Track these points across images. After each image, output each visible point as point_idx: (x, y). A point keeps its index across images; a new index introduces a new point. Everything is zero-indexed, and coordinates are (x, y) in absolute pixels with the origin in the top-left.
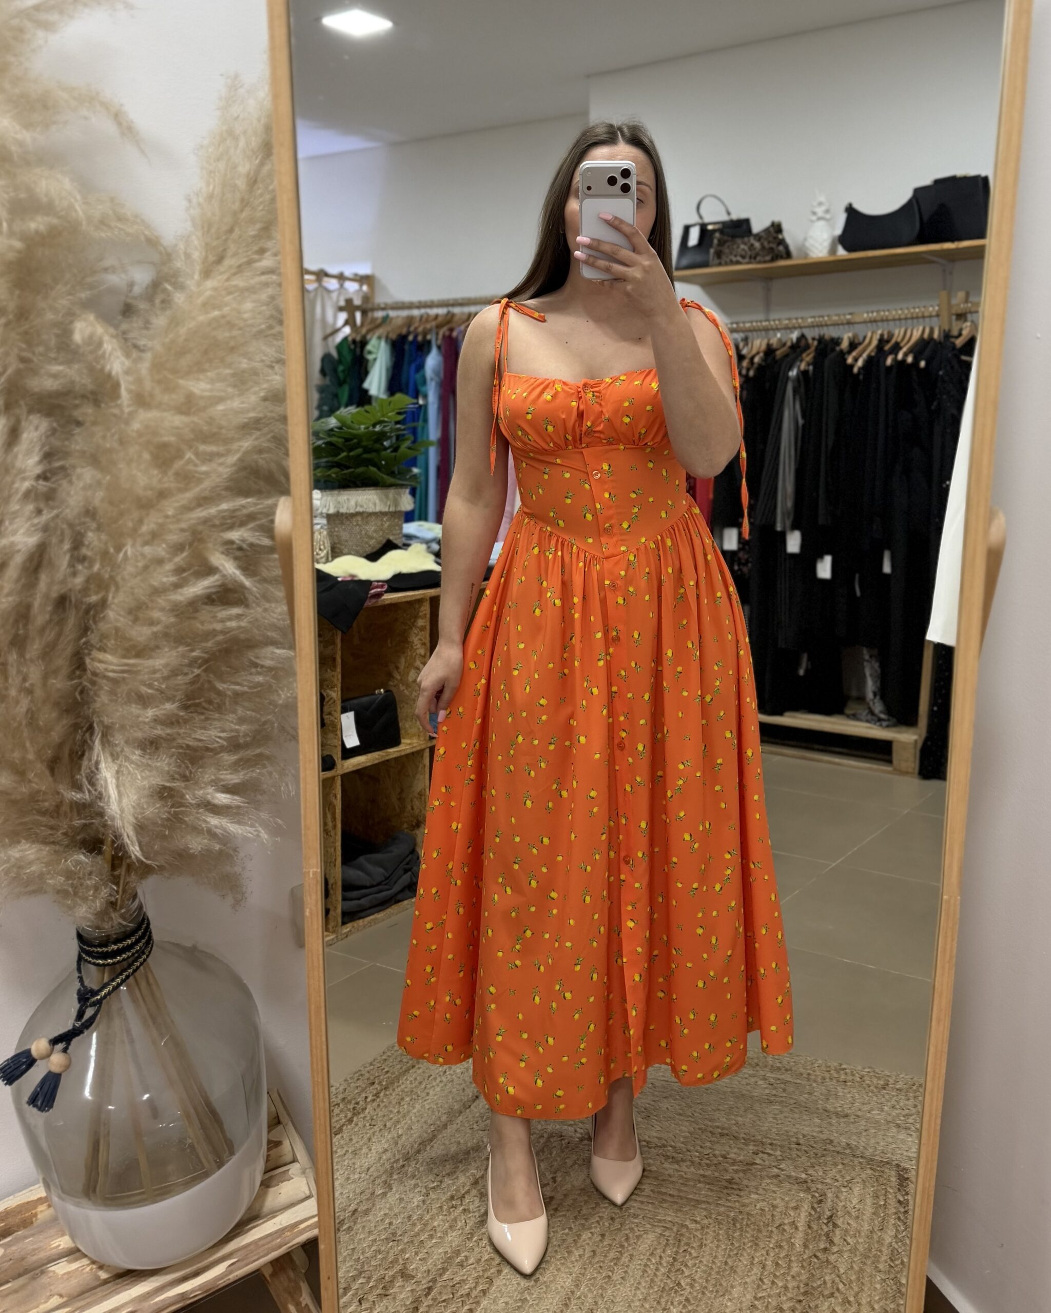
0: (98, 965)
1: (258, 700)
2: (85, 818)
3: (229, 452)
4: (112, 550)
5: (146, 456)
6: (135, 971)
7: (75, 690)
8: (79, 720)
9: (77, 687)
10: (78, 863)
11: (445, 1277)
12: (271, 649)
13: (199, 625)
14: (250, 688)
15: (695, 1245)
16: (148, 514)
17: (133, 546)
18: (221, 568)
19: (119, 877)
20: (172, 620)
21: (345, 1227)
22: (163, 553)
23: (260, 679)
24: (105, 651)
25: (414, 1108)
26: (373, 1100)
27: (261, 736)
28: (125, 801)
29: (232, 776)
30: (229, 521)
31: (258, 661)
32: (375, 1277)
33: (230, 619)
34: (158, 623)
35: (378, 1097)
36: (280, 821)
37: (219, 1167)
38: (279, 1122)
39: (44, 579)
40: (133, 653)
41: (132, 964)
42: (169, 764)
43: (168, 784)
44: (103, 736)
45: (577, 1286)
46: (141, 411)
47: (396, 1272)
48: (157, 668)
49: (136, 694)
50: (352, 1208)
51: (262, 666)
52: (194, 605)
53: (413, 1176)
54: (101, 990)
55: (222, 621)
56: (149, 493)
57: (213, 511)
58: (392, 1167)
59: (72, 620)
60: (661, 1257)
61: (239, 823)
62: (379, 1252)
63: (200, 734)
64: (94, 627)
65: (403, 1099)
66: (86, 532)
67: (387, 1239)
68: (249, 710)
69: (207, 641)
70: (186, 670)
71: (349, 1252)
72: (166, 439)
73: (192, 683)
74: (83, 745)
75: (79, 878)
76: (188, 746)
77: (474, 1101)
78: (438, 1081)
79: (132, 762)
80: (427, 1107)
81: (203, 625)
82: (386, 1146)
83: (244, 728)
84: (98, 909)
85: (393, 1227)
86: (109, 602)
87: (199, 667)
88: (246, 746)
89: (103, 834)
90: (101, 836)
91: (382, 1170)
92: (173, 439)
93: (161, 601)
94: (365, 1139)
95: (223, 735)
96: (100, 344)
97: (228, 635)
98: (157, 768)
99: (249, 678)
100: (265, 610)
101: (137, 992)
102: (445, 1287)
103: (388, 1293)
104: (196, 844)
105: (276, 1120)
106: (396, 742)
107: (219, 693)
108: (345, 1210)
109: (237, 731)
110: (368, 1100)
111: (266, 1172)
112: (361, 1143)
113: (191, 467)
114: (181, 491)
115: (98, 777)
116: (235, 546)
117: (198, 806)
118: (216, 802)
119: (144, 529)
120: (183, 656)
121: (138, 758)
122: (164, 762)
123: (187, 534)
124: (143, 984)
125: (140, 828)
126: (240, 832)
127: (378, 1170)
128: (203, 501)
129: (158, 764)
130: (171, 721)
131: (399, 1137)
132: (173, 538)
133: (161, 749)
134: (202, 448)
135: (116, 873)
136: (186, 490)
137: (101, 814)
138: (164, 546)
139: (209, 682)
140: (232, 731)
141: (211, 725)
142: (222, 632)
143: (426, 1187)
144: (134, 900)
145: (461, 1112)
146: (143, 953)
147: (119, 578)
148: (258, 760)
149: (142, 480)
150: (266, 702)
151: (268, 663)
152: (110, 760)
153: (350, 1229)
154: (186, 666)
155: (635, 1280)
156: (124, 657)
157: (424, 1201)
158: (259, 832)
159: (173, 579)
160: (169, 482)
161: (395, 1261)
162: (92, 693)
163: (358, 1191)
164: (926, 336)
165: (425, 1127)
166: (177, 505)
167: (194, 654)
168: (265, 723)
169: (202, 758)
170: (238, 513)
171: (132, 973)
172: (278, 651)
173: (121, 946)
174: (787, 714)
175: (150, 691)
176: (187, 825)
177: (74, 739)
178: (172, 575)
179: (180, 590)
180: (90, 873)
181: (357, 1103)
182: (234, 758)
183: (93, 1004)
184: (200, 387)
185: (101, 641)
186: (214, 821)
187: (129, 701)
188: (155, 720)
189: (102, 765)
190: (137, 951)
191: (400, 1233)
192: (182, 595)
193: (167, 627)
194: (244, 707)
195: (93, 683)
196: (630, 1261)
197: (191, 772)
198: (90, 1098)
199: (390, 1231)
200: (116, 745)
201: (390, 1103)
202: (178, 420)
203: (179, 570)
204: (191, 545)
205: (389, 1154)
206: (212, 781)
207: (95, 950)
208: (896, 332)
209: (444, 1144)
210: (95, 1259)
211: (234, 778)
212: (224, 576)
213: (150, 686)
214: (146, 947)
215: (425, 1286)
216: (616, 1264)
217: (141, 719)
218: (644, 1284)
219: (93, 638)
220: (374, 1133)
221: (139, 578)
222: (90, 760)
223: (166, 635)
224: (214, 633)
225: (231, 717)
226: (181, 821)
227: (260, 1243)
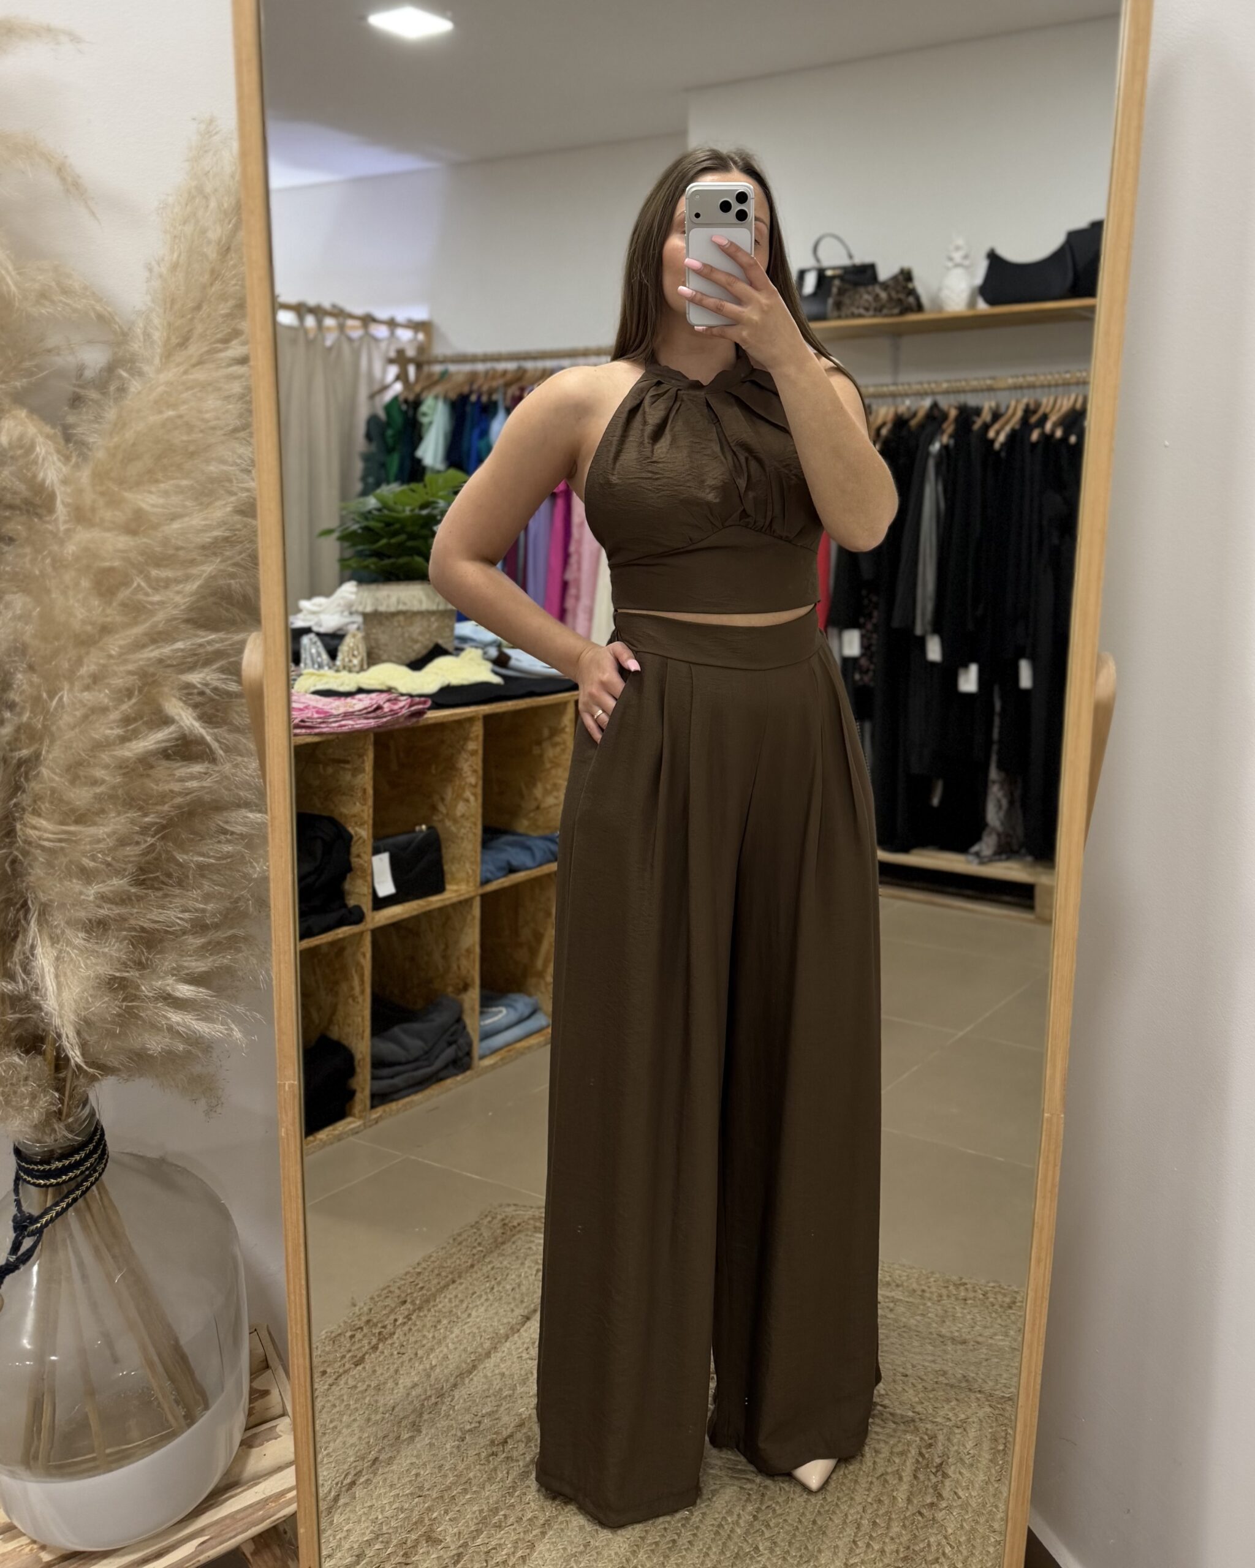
0: (39, 1185)
1: (228, 872)
2: (20, 1012)
3: (188, 578)
4: (45, 695)
5: (85, 583)
6: (84, 1193)
7: (6, 860)
8: (12, 895)
9: (7, 857)
10: (11, 1066)
11: (479, 1541)
12: (244, 812)
13: (155, 787)
14: (218, 859)
15: (780, 1500)
16: (88, 653)
17: (71, 690)
18: (177, 718)
19: (64, 1080)
20: (119, 779)
21: (362, 1480)
22: (106, 700)
23: (228, 848)
24: (39, 815)
25: (452, 1332)
26: (404, 1324)
27: (233, 915)
28: (66, 995)
29: (199, 963)
30: (189, 660)
31: (227, 827)
32: (395, 1542)
33: (192, 777)
34: (101, 784)
35: (410, 1319)
36: (258, 1016)
37: (189, 1426)
38: (267, 1367)
40: (73, 818)
41: (81, 1185)
42: (120, 951)
43: (118, 974)
44: (39, 915)
45: (634, 1553)
46: (79, 528)
47: (420, 1536)
48: (100, 837)
49: (77, 866)
50: (371, 1457)
51: (232, 833)
52: (145, 762)
53: (447, 1416)
54: (41, 1216)
55: (182, 780)
56: (89, 628)
57: (166, 650)
58: (423, 1405)
60: (739, 1515)
61: (207, 1019)
62: (402, 1510)
63: (156, 915)
64: (26, 785)
65: (439, 1321)
66: (14, 673)
67: (411, 1494)
68: (218, 885)
69: (164, 803)
70: (137, 838)
71: (365, 1510)
72: (107, 564)
73: (144, 854)
74: (16, 926)
75: (12, 1084)
76: (143, 929)
77: (523, 1324)
78: (483, 1300)
79: (75, 947)
80: (468, 1331)
81: (158, 785)
82: (416, 1379)
83: (210, 907)
84: (36, 1122)
85: (420, 1479)
86: (42, 758)
87: (153, 836)
88: (217, 926)
89: (44, 1030)
90: (40, 1033)
91: (411, 1408)
92: (116, 564)
93: (105, 757)
94: (392, 1370)
95: (186, 915)
96: (31, 448)
97: (188, 797)
98: (105, 954)
99: (217, 847)
100: (236, 766)
101: (88, 1217)
102: (478, 1553)
103: (408, 1561)
104: (155, 1044)
105: (264, 1364)
106: (439, 888)
107: (180, 865)
108: (363, 1459)
109: (204, 911)
110: (398, 1323)
111: (247, 1429)
112: (386, 1376)
113: (141, 597)
114: (126, 626)
115: (34, 964)
116: (195, 691)
117: (157, 999)
118: (178, 994)
119: (83, 671)
120: (133, 822)
121: (82, 942)
122: (114, 948)
123: (136, 677)
124: (95, 1207)
125: (85, 1025)
126: (207, 1030)
127: (404, 1409)
128: (156, 638)
129: (106, 950)
130: (122, 899)
131: (433, 1368)
132: (118, 682)
133: (110, 931)
134: (154, 572)
135: (62, 1075)
136: (135, 622)
137: (38, 1007)
138: (107, 691)
139: (167, 852)
140: (197, 910)
141: (171, 903)
142: (180, 794)
143: (461, 1429)
144: (84, 1105)
145: (507, 1337)
146: (95, 1171)
147: (54, 728)
148: (232, 944)
149: (80, 613)
150: (237, 875)
151: (239, 829)
152: (48, 943)
153: (368, 1481)
154: (137, 833)
155: (704, 1544)
156: (62, 823)
157: (458, 1447)
158: (232, 1030)
159: (119, 731)
160: (113, 615)
161: (420, 1521)
162: (25, 864)
163: (380, 1435)
164: (1078, 406)
165: (464, 1356)
166: (122, 642)
167: (147, 819)
168: (239, 899)
169: (161, 941)
170: (201, 650)
171: (81, 1196)
172: (251, 815)
173: (67, 1162)
174: (915, 851)
175: (92, 864)
176: (144, 1021)
177: (6, 918)
178: (118, 727)
179: (127, 744)
180: (26, 1079)
181: (384, 1327)
182: (200, 941)
183: (32, 1234)
184: (149, 501)
185: (35, 801)
186: (176, 1017)
187: (69, 875)
188: (102, 897)
189: (39, 951)
190: (87, 1169)
191: (427, 1486)
192: (130, 750)
193: (114, 788)
194: (213, 881)
195: (26, 853)
196: (701, 1521)
197: (147, 959)
198: (28, 1347)
199: (416, 1484)
200: (56, 927)
201: (424, 1326)
202: (123, 542)
203: (126, 721)
204: (140, 691)
205: (419, 1390)
206: (173, 969)
207: (36, 1168)
208: (1044, 401)
209: (486, 1377)
210: (35, 1538)
211: (200, 966)
212: (181, 727)
213: (93, 858)
214: (98, 1164)
215: (454, 1552)
216: (683, 1525)
217: (82, 897)
218: (714, 1550)
219: (25, 799)
220: (402, 1363)
221: (77, 730)
222: (24, 944)
223: (113, 798)
224: (173, 794)
225: (195, 893)
226: (137, 1017)
227: (239, 1516)
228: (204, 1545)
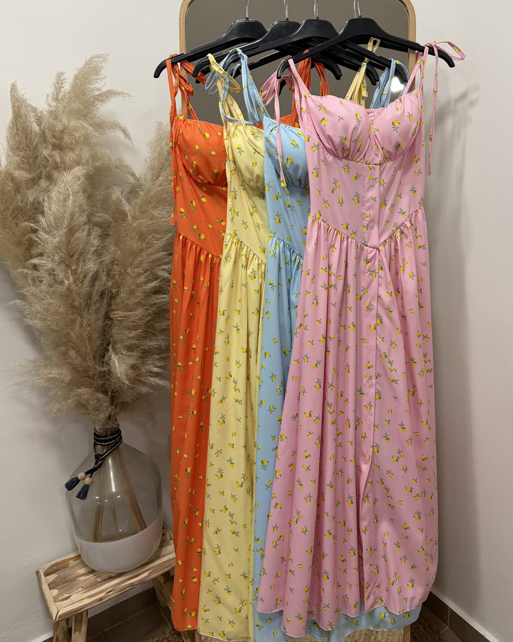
0: (102, 445)
3: (163, 238)
5: (137, 237)
6: (115, 449)
17: (131, 269)
20: (143, 297)
22: (141, 272)
24: (118, 310)
34: (138, 298)
39: (97, 283)
40: (128, 309)
41: (115, 445)
42: (137, 356)
43: (136, 364)
48: (137, 315)
54: (104, 454)
56: (137, 250)
59: (105, 301)
64: (114, 302)
73: (148, 322)
74: (105, 351)
76: (144, 349)
79: (124, 355)
84: (106, 417)
86: (121, 291)
87: (150, 316)
93: (140, 289)
115: (111, 361)
117: (147, 372)
118: (153, 371)
119: (135, 263)
120: (145, 312)
121: (126, 353)
123: (150, 264)
130: (139, 338)
132: (145, 266)
133: (135, 349)
138: (142, 269)
139: (153, 323)
142: (159, 303)
149: (135, 245)
152: (115, 355)
154: (146, 315)
156: (125, 311)
159: (146, 280)
160: (144, 246)
167: (149, 311)
176: (141, 382)
179: (147, 285)
182: (158, 356)
183: (101, 460)
189: (113, 357)
190: (117, 441)
197: (144, 360)
200: (118, 348)
207: (102, 439)
214: (120, 440)
217: (128, 337)
219: (113, 307)
222: (108, 355)
223: (140, 304)
224: (156, 304)
227: (161, 565)
228: (151, 573)
